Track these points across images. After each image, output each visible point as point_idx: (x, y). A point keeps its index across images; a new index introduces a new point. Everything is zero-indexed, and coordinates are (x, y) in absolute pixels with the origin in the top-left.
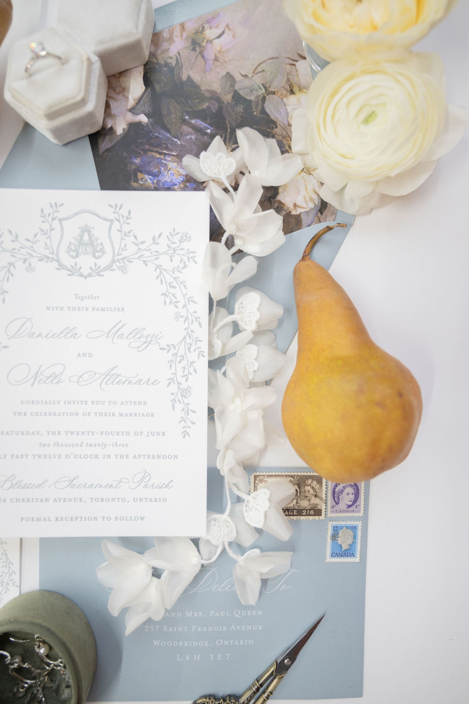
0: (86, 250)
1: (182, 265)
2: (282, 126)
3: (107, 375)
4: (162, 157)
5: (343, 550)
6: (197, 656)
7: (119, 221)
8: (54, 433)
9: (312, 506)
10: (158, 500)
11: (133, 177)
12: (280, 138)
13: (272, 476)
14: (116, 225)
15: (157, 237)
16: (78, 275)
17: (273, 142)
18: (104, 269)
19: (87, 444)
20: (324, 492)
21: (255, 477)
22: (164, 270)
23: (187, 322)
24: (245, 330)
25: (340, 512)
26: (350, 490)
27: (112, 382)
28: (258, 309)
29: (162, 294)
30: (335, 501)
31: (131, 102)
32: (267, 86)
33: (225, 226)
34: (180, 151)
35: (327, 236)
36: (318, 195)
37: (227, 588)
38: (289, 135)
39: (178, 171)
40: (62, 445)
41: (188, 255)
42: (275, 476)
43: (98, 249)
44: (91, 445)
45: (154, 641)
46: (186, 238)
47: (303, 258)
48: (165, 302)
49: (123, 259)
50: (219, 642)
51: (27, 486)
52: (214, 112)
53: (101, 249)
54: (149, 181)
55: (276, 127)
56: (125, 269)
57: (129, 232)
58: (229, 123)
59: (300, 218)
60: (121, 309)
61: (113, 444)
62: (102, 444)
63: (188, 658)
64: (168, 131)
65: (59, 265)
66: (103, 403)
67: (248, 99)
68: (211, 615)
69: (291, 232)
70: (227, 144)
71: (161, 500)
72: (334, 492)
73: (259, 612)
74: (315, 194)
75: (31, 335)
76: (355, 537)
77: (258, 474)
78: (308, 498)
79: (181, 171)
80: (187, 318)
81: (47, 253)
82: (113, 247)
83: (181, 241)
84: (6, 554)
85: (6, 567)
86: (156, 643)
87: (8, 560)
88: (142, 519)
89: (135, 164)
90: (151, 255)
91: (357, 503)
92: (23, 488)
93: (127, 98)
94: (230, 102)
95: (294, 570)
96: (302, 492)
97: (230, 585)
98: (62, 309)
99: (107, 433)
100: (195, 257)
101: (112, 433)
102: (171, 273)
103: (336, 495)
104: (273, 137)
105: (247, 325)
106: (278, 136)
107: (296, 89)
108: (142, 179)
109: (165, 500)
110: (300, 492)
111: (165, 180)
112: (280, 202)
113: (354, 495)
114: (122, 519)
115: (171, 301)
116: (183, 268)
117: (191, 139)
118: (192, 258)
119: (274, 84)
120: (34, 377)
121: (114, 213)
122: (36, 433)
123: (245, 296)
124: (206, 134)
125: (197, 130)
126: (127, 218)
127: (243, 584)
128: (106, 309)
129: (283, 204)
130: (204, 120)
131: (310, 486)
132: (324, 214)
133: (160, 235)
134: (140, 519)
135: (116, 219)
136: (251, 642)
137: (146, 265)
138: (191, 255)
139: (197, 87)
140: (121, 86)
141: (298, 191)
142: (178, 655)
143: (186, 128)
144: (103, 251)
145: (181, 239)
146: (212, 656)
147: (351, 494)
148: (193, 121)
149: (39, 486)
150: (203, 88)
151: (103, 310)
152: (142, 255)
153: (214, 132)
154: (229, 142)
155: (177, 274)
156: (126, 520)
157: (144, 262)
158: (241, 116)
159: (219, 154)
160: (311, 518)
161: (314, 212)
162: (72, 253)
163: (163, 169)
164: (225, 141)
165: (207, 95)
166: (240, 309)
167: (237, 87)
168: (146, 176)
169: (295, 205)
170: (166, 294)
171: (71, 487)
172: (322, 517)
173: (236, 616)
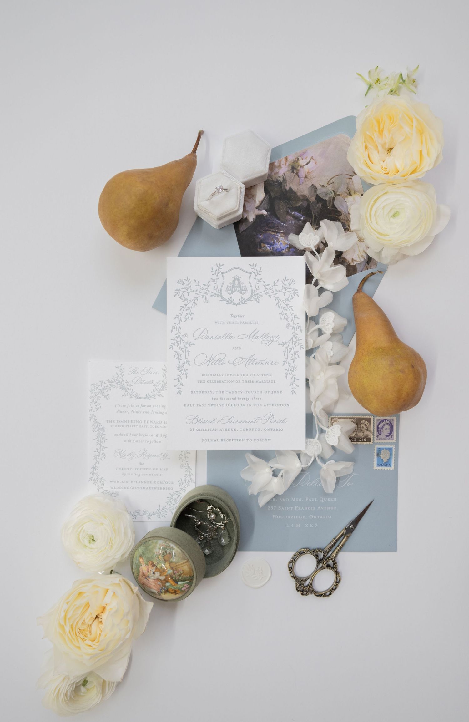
0: (237, 290)
1: (291, 297)
2: (345, 214)
3: (249, 359)
4: (275, 234)
5: (384, 462)
6: (298, 525)
7: (255, 273)
8: (220, 392)
9: (364, 436)
10: (278, 430)
11: (258, 246)
12: (343, 221)
13: (341, 418)
14: (253, 276)
15: (276, 282)
16: (232, 303)
17: (339, 224)
18: (247, 300)
19: (238, 398)
20: (372, 428)
21: (332, 419)
22: (280, 300)
23: (294, 329)
24: (326, 333)
25: (382, 439)
26: (387, 427)
27: (252, 363)
28: (333, 321)
29: (279, 314)
30: (378, 433)
31: (257, 203)
32: (335, 191)
33: (314, 275)
34: (285, 230)
35: (372, 277)
36: (366, 254)
37: (315, 484)
38: (349, 220)
39: (285, 242)
40: (224, 399)
41: (294, 292)
42: (343, 418)
43: (243, 289)
44: (240, 399)
45: (273, 515)
46: (292, 282)
47: (358, 291)
48: (281, 318)
49: (257, 294)
50: (311, 517)
51: (205, 422)
52: (305, 207)
53: (245, 289)
54: (268, 248)
55: (341, 215)
56: (258, 300)
57: (261, 279)
58: (314, 214)
59: (356, 267)
60: (256, 323)
61: (253, 398)
62: (247, 398)
63: (293, 526)
64: (279, 219)
65: (222, 298)
66: (247, 375)
67: (325, 199)
68: (306, 500)
69: (351, 275)
70: (313, 225)
71: (280, 429)
72: (378, 428)
73: (334, 499)
74: (364, 253)
75: (207, 337)
76: (391, 455)
77: (333, 417)
78: (362, 431)
79: (287, 242)
80: (294, 327)
81: (215, 292)
82: (251, 287)
83: (290, 284)
84: (188, 464)
85: (188, 471)
86: (274, 517)
87: (189, 468)
88: (269, 440)
89: (260, 238)
90: (273, 292)
91: (392, 435)
92: (203, 423)
93: (255, 201)
94: (314, 201)
95: (355, 474)
96: (359, 428)
97: (317, 483)
98: (224, 323)
99: (249, 392)
100: (298, 292)
101: (252, 392)
102: (284, 302)
103: (379, 430)
104: (339, 221)
105: (327, 330)
106: (342, 220)
107: (352, 193)
108: (264, 247)
109: (282, 430)
110: (358, 428)
111: (277, 247)
112: (344, 258)
113: (390, 430)
114: (258, 440)
115: (285, 318)
116: (291, 299)
117: (292, 223)
118: (296, 293)
119: (340, 190)
120: (209, 361)
121: (252, 269)
122: (210, 392)
123: (325, 314)
124: (301, 220)
125: (296, 218)
126: (259, 272)
127: (325, 481)
128: (248, 323)
129: (346, 259)
130: (299, 212)
131: (364, 424)
132: (370, 264)
133: (278, 281)
134: (268, 440)
135: (253, 272)
136: (330, 517)
137: (270, 297)
138: (295, 292)
139: (295, 193)
140: (251, 194)
141: (354, 252)
142: (287, 524)
143: (289, 217)
144: (246, 290)
145: (290, 283)
146: (307, 525)
147: (388, 429)
148: (293, 213)
149: (212, 422)
150: (298, 194)
151: (246, 323)
152: (268, 292)
153: (305, 219)
154: (314, 224)
155: (288, 302)
156: (260, 441)
157: (269, 296)
158: (321, 209)
159: (310, 234)
160: (364, 443)
161: (364, 263)
162: (229, 292)
163: (276, 241)
164: (311, 224)
165: (301, 198)
166: (323, 321)
167: (318, 193)
168: (266, 245)
169: (353, 260)
170: (281, 314)
171: (229, 422)
172: (371, 443)
173: (321, 501)
